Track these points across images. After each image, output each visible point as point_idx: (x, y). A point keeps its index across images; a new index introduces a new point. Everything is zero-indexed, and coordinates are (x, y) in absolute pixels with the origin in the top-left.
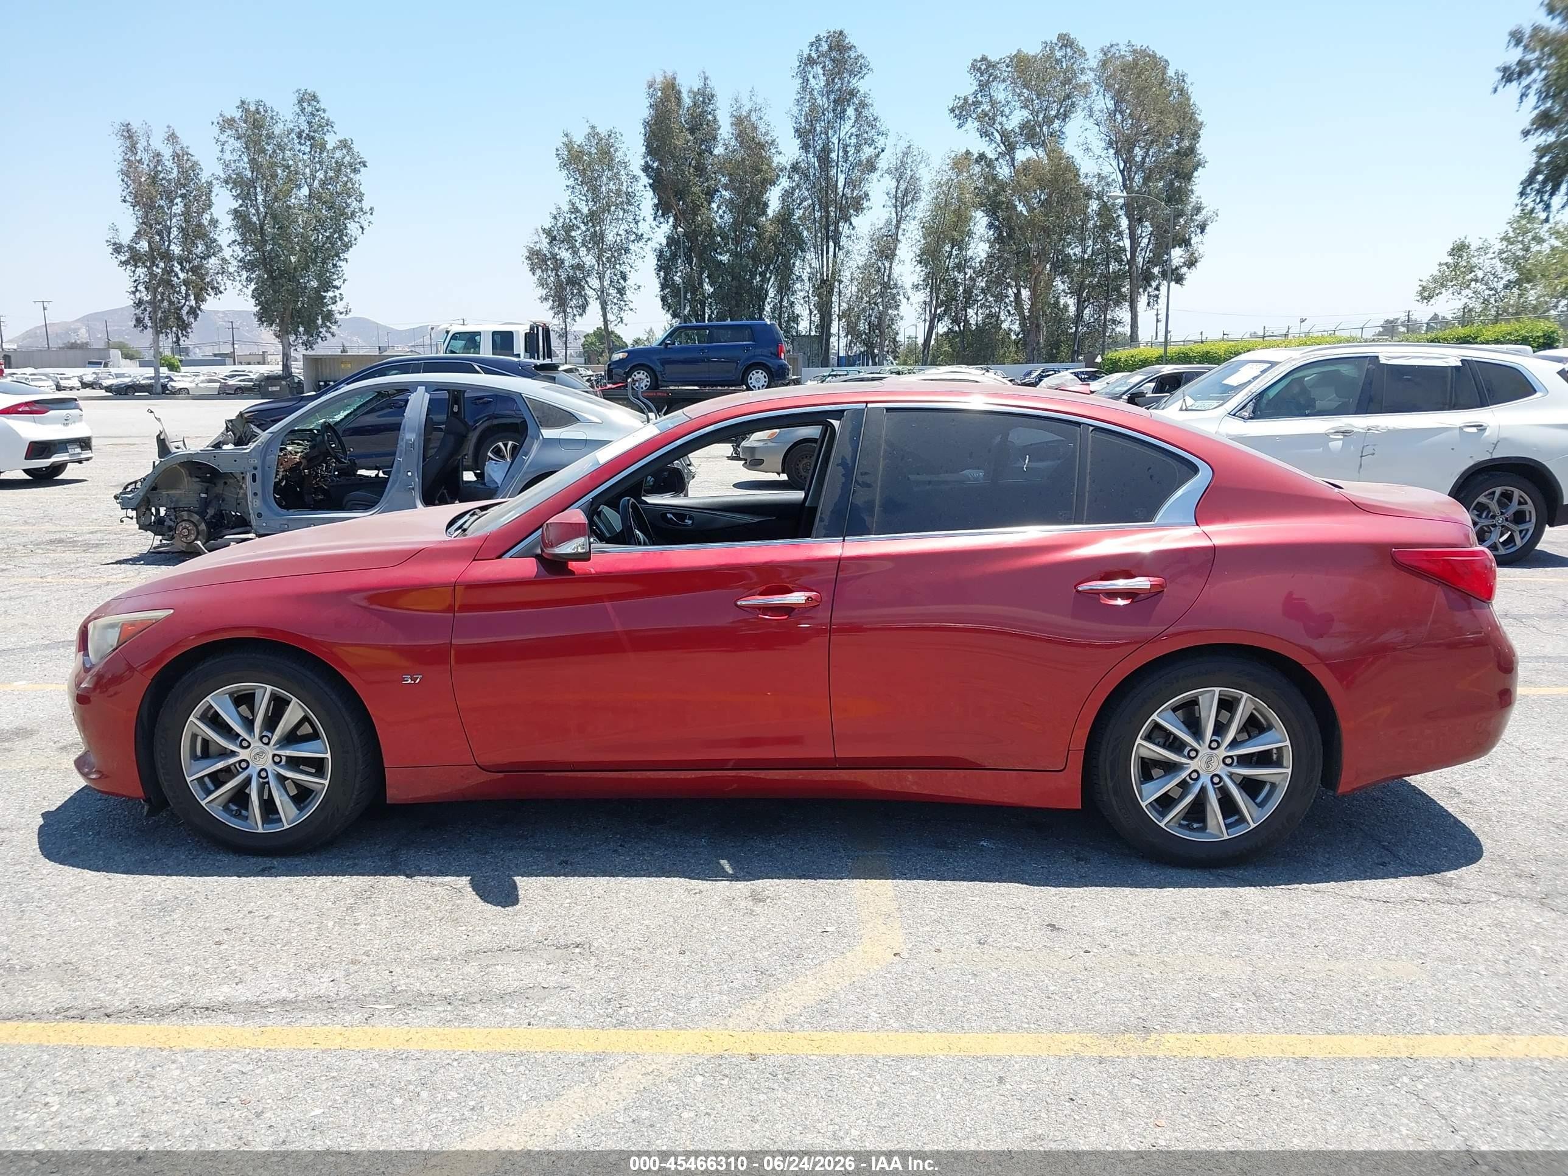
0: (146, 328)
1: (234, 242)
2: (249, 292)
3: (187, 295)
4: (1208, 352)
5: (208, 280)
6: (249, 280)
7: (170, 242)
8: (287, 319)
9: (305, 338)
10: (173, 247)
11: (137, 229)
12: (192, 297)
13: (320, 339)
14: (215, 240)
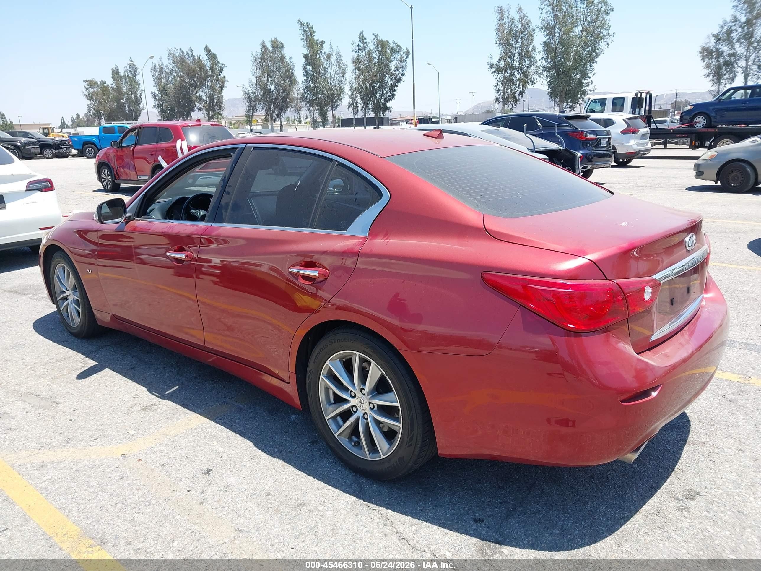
0: (500, 103)
1: (542, 58)
2: (546, 82)
3: (519, 86)
5: (530, 77)
6: (547, 76)
7: (514, 60)
8: (563, 96)
9: (571, 104)
10: (515, 63)
11: (500, 56)
12: (521, 87)
13: (578, 105)
14: (535, 58)
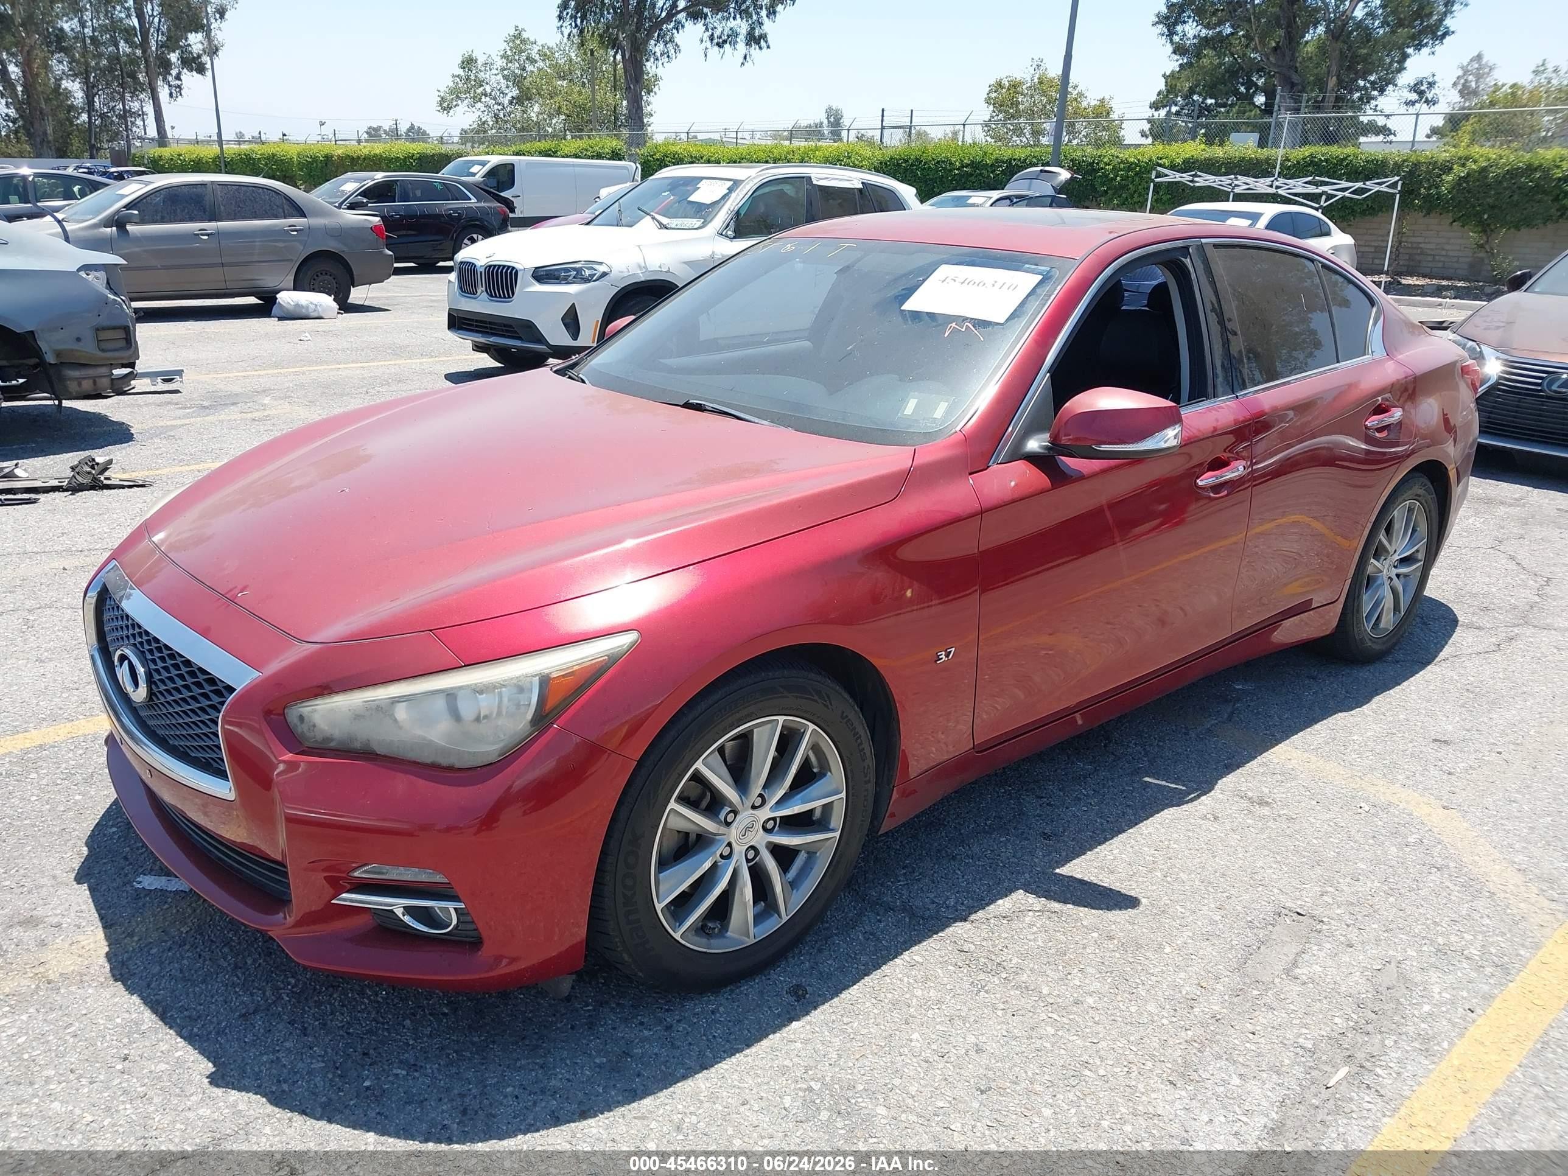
4: (274, 155)
